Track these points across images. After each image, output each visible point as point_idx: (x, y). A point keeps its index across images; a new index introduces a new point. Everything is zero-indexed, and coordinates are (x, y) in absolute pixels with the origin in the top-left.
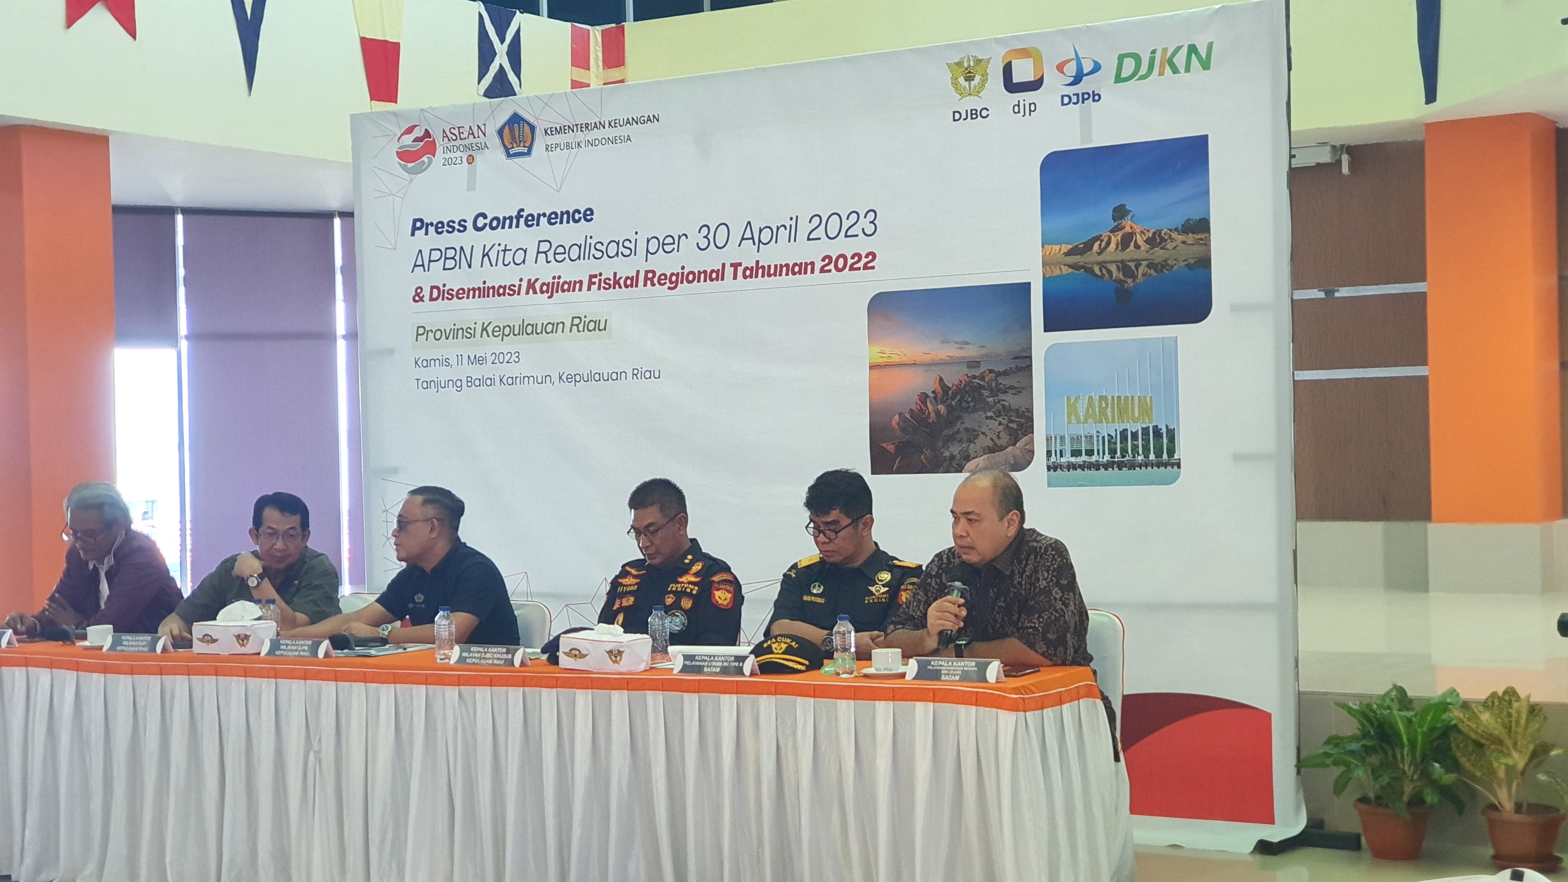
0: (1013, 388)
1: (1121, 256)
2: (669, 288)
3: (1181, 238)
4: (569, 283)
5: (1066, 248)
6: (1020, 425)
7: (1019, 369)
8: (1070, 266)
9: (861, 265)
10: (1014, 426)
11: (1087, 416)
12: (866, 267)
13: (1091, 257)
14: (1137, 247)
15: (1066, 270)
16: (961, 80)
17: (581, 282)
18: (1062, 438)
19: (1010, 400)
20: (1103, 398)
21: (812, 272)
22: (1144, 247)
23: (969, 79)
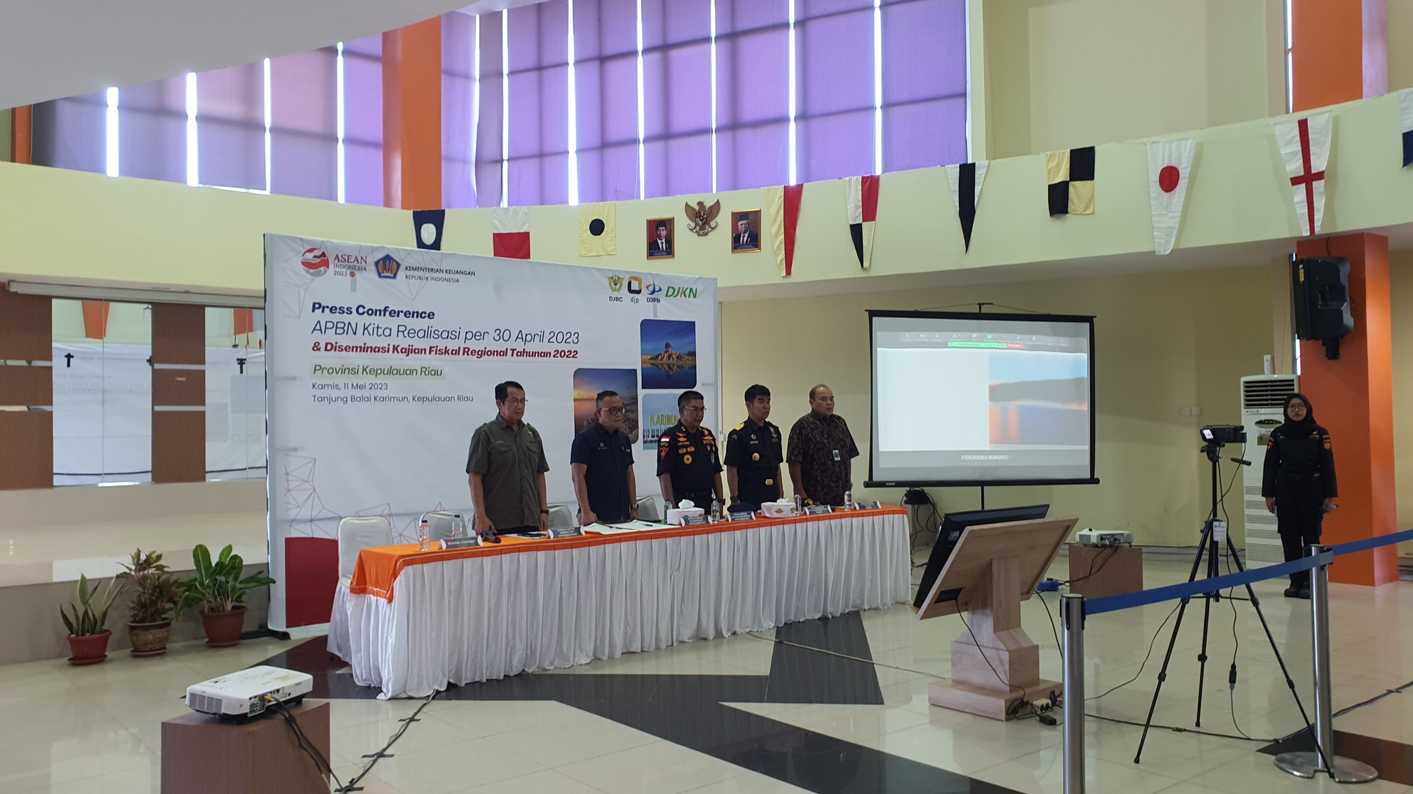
0: (630, 410)
1: (668, 362)
2: (477, 357)
3: (687, 357)
4: (419, 349)
5: (649, 357)
6: (634, 425)
7: (633, 403)
8: (651, 364)
9: (571, 355)
10: (631, 426)
11: (657, 422)
12: (573, 357)
13: (658, 361)
14: (673, 359)
15: (650, 366)
16: (613, 284)
17: (425, 350)
18: (649, 431)
19: (630, 415)
20: (662, 415)
21: (550, 356)
22: (675, 359)
23: (616, 284)
